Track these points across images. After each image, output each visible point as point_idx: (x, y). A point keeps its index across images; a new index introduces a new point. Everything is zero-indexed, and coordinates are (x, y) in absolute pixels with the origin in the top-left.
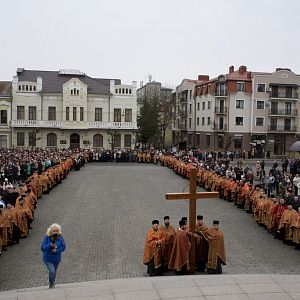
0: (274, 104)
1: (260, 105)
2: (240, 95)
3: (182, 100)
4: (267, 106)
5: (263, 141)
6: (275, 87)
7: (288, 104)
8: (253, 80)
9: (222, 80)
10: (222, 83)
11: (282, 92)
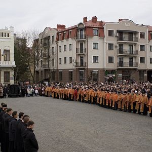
0: (121, 46)
1: (111, 46)
2: (96, 39)
3: (45, 44)
4: (116, 47)
5: (114, 75)
6: (121, 33)
7: (131, 45)
8: (105, 27)
9: (81, 27)
10: (81, 30)
11: (126, 37)
